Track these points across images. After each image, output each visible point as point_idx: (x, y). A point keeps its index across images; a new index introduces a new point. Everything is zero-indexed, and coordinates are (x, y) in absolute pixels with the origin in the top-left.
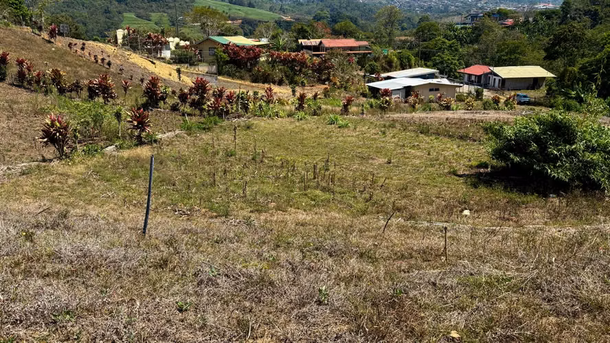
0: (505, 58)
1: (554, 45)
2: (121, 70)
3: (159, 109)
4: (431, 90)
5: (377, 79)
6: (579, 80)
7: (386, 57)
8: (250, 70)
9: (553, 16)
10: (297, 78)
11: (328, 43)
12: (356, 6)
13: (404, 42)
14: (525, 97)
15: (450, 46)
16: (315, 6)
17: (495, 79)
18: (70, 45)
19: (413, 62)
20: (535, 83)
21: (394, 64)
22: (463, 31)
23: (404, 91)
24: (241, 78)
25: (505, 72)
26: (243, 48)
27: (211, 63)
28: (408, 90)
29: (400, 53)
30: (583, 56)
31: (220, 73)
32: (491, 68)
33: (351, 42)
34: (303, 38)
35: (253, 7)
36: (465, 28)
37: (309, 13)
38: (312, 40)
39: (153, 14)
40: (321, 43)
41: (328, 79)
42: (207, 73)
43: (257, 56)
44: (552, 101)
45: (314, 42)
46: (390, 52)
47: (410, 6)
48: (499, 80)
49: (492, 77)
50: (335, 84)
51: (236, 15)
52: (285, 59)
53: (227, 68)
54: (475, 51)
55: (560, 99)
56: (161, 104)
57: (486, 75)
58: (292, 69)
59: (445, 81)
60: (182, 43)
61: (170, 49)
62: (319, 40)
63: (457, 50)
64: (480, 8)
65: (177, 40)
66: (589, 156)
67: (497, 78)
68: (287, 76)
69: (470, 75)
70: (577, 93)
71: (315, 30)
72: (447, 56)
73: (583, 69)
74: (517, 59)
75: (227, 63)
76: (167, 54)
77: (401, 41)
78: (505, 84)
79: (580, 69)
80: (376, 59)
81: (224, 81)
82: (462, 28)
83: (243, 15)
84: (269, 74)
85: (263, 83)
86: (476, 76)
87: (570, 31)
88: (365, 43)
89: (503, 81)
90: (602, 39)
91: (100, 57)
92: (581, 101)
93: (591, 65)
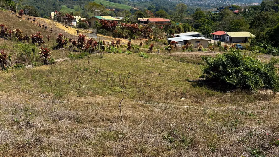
0: (233, 28)
1: (254, 22)
2: (51, 30)
3: (63, 49)
4: (196, 42)
5: (172, 37)
6: (265, 38)
7: (177, 27)
8: (112, 31)
9: (257, 8)
11: (151, 20)
12: (168, 3)
13: (188, 20)
14: (240, 46)
15: (208, 22)
16: (149, 3)
17: (227, 37)
18: (28, 19)
19: (190, 29)
20: (245, 39)
21: (181, 30)
23: (184, 42)
24: (108, 35)
25: (232, 34)
27: (94, 28)
28: (186, 42)
29: (184, 25)
30: (268, 27)
31: (98, 33)
32: (226, 32)
33: (162, 20)
34: (141, 18)
35: (120, 3)
36: (216, 14)
37: (146, 6)
38: (144, 18)
39: (74, 6)
40: (148, 20)
41: (148, 37)
42: (92, 33)
43: (115, 26)
45: (145, 19)
46: (180, 24)
47: (192, 4)
48: (229, 38)
50: (151, 38)
51: (113, 7)
53: (101, 30)
54: (220, 24)
57: (223, 35)
58: (132, 31)
59: (203, 38)
60: (82, 19)
61: (76, 21)
62: (147, 18)
63: (211, 24)
64: (225, 5)
65: (80, 17)
66: (246, 73)
67: (228, 37)
68: (129, 35)
69: (216, 36)
70: (264, 44)
71: (145, 13)
72: (206, 26)
73: (267, 33)
74: (239, 28)
75: (101, 28)
76: (74, 24)
77: (186, 19)
78: (232, 40)
79: (266, 33)
80: (173, 28)
81: (100, 36)
82: (215, 14)
83: (115, 7)
84: (121, 34)
85: (118, 38)
86: (219, 36)
87: (261, 16)
88: (168, 20)
89: (231, 38)
90: (277, 19)
91: (42, 25)
92: (266, 48)
93: (271, 31)
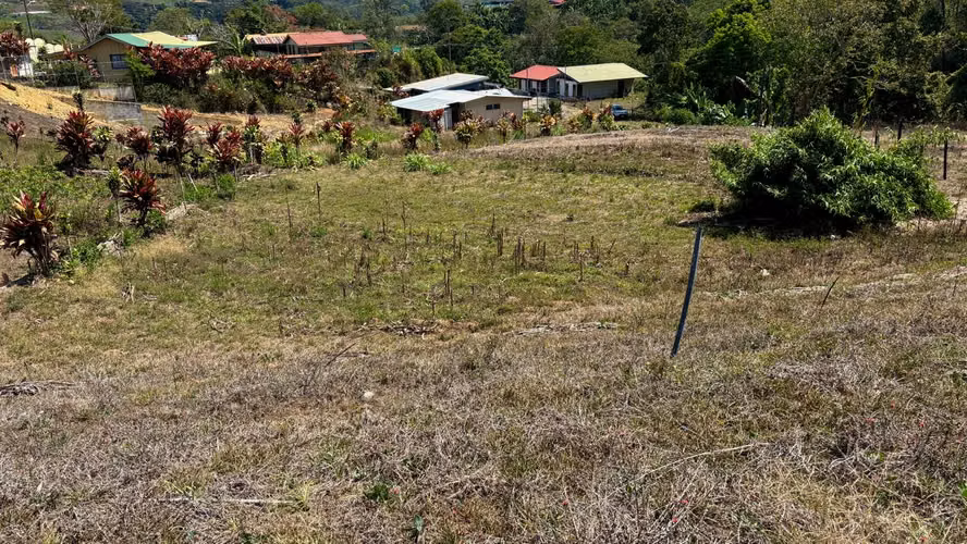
0: (572, 53)
1: (650, 32)
3: (94, 171)
4: (489, 108)
5: (398, 95)
6: (689, 80)
7: (398, 59)
8: (195, 91)
10: (279, 100)
11: (302, 38)
13: (411, 33)
14: (619, 108)
15: (488, 38)
17: (567, 86)
19: (440, 65)
20: (620, 88)
21: (413, 71)
22: (496, 15)
23: (450, 110)
25: (582, 73)
26: (177, 53)
27: (121, 84)
28: (456, 110)
29: (420, 51)
30: (688, 45)
31: (140, 98)
32: (560, 68)
33: (337, 37)
34: (253, 33)
36: (500, 10)
38: (269, 35)
40: (288, 38)
41: (331, 98)
42: (116, 99)
43: (204, 67)
44: (657, 112)
45: (276, 38)
46: (404, 51)
48: (574, 86)
49: (562, 83)
50: (345, 106)
52: (254, 69)
53: (151, 89)
54: (524, 44)
55: (668, 109)
56: (95, 160)
57: (553, 79)
58: (269, 83)
59: (505, 93)
60: (52, 49)
61: (30, 61)
62: (285, 35)
63: (498, 43)
65: (39, 42)
66: (871, 180)
67: (571, 84)
68: (262, 97)
69: (529, 81)
70: (689, 98)
71: (269, 19)
72: (486, 54)
73: (690, 64)
74: (588, 54)
75: (150, 80)
76: (26, 70)
77: (405, 32)
78: (583, 92)
79: (687, 64)
80: (385, 63)
82: (494, 10)
84: (230, 95)
85: (223, 112)
86: (538, 81)
87: (668, 11)
88: (360, 37)
89: (580, 87)
90: (709, 21)
92: (694, 109)
93: (700, 58)
